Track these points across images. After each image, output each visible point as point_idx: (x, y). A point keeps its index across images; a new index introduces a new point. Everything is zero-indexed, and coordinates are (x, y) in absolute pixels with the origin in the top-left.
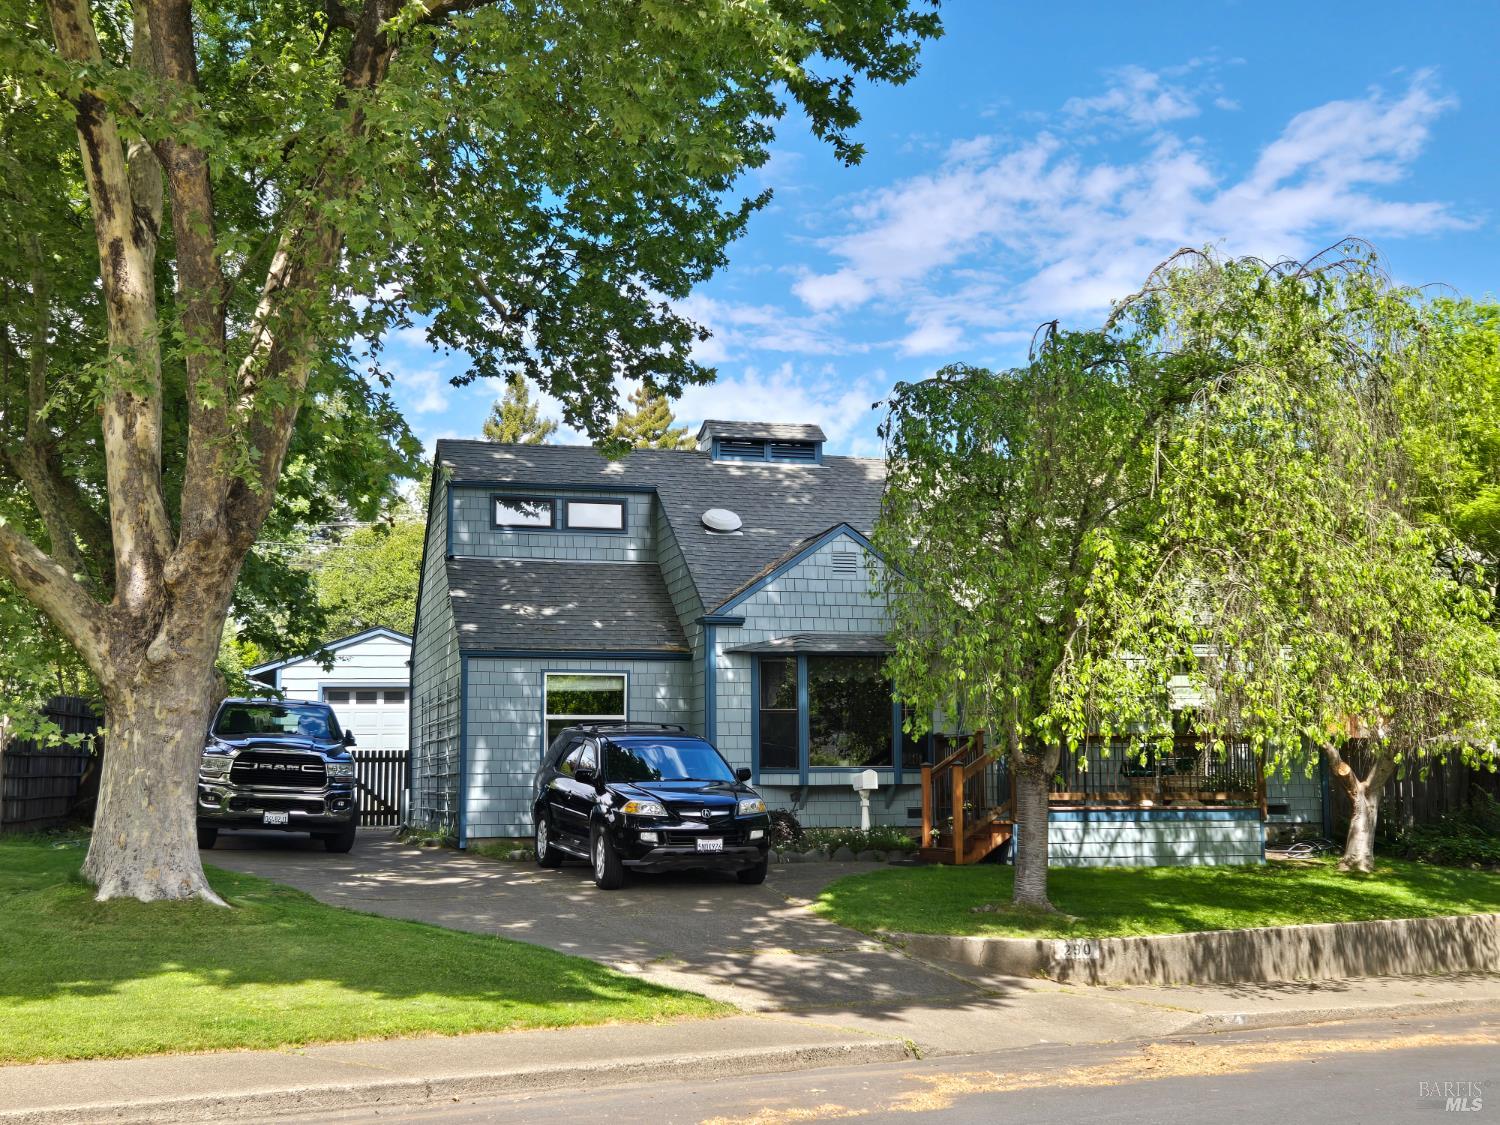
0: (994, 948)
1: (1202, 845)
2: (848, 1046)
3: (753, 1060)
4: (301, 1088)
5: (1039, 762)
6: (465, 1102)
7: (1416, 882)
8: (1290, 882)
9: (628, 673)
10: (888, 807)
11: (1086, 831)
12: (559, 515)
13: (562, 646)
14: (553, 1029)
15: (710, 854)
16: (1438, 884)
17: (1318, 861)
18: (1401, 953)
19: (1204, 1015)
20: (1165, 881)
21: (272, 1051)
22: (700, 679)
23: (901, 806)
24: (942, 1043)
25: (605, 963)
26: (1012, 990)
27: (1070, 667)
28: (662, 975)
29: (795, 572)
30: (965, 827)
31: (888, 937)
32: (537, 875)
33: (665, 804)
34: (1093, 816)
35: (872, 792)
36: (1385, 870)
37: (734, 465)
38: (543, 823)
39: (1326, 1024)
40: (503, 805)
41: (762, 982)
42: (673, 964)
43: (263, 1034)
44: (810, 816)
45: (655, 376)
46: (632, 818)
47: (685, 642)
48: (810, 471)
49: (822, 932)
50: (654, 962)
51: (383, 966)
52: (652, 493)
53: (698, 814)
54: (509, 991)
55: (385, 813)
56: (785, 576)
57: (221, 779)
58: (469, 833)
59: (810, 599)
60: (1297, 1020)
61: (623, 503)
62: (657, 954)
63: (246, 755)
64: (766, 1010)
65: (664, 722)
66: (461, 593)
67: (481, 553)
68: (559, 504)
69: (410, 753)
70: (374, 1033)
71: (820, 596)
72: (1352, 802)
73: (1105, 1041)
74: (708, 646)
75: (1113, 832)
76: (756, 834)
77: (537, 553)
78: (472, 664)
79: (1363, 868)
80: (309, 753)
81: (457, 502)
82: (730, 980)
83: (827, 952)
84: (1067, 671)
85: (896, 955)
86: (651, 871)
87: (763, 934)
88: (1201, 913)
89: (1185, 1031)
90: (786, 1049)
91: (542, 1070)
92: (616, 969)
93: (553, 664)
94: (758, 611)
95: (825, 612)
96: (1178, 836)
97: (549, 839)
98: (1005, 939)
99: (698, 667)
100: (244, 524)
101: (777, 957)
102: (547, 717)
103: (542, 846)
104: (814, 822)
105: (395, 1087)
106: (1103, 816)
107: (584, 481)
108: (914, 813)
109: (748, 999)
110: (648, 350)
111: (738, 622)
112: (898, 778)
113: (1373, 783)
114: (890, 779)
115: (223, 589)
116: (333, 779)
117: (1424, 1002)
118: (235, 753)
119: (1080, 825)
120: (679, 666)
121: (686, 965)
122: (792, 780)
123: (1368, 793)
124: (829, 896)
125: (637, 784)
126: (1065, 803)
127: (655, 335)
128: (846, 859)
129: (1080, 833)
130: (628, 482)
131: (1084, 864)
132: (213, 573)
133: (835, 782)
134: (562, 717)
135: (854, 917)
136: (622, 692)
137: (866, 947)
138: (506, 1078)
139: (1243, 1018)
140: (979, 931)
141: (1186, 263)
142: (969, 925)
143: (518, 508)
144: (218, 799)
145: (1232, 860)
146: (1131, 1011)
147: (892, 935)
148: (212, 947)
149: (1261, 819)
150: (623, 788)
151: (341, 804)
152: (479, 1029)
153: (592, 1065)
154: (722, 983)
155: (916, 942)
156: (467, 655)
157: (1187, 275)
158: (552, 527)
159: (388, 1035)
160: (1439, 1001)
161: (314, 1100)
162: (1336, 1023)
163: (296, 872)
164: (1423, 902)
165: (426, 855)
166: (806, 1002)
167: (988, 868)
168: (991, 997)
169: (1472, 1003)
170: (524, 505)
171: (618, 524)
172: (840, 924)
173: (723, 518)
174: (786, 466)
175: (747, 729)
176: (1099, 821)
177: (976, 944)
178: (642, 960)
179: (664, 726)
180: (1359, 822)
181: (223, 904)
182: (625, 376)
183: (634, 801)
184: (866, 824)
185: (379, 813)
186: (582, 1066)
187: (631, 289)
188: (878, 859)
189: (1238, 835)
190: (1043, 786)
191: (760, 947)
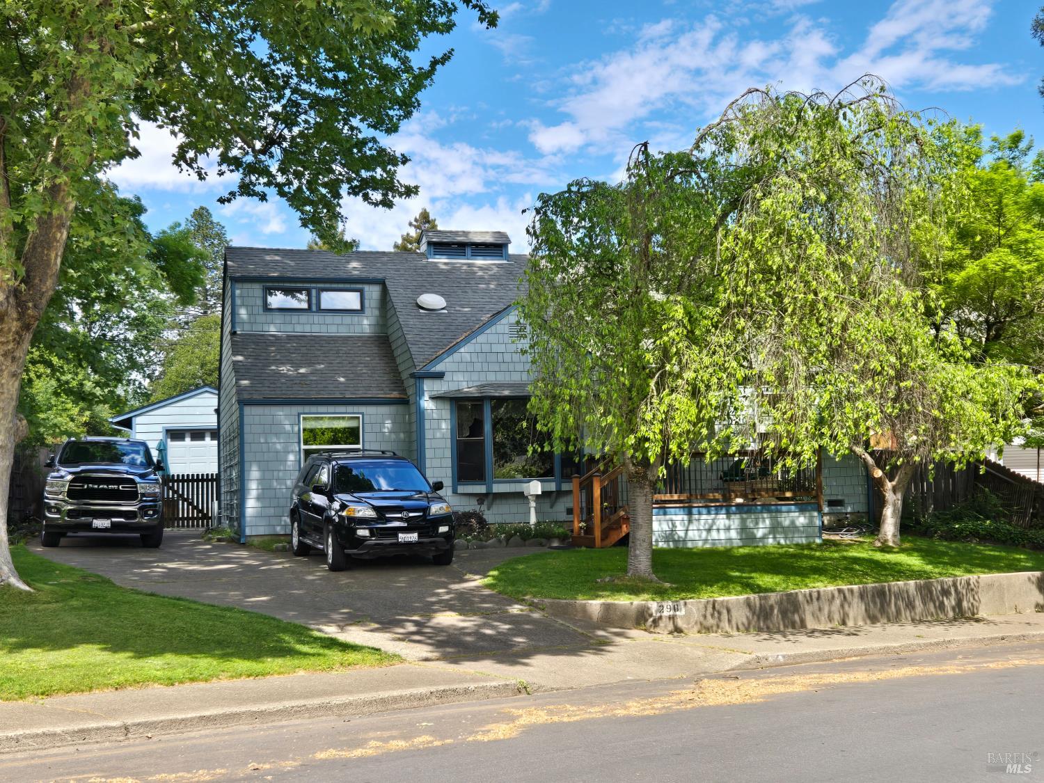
0: (607, 608)
1: (775, 529)
2: (472, 686)
3: (395, 700)
4: (20, 732)
5: (645, 472)
6: (155, 739)
7: (927, 555)
8: (836, 555)
9: (363, 414)
10: (552, 507)
11: (690, 521)
12: (314, 301)
13: (314, 396)
14: (251, 678)
15: (408, 544)
16: (944, 554)
17: (861, 539)
18: (910, 605)
19: (753, 656)
20: (745, 557)
21: (20, 702)
22: (414, 418)
23: (562, 505)
24: (548, 682)
25: (312, 627)
26: (618, 639)
27: (653, 400)
28: (355, 635)
29: (481, 338)
30: (602, 521)
31: (533, 602)
32: (287, 562)
33: (375, 508)
34: (695, 511)
35: (537, 496)
36: (907, 545)
37: (441, 261)
38: (296, 524)
39: (847, 660)
40: (272, 511)
41: (430, 638)
42: (366, 625)
43: (17, 688)
44: (493, 515)
45: (370, 192)
46: (351, 519)
47: (404, 391)
48: (498, 266)
49: (484, 599)
50: (351, 625)
51: (136, 633)
52: (382, 283)
53: (400, 515)
54: (229, 650)
55: (202, 519)
56: (474, 341)
57: (61, 497)
58: (248, 532)
59: (493, 358)
60: (825, 658)
61: (361, 292)
62: (355, 619)
63: (78, 478)
64: (427, 660)
65: (382, 449)
66: (240, 358)
67: (257, 329)
68: (314, 292)
69: (218, 475)
70: (107, 686)
71: (501, 355)
72: (884, 496)
73: (677, 677)
74: (420, 393)
75: (710, 521)
76: (443, 529)
77: (299, 328)
78: (247, 410)
79: (891, 544)
80: (126, 476)
81: (238, 292)
82: (407, 637)
83: (486, 614)
84: (651, 403)
85: (536, 615)
86: (367, 557)
87: (440, 602)
88: (765, 580)
89: (739, 667)
90: (423, 690)
91: (221, 712)
92: (320, 630)
93: (307, 409)
94: (454, 367)
95: (504, 367)
96: (757, 523)
97: (300, 535)
98: (616, 602)
99: (413, 409)
100: (30, 304)
101: (447, 619)
102: (303, 447)
103: (295, 541)
104: (499, 519)
105: (98, 729)
106: (704, 511)
107: (332, 276)
108: (570, 511)
109: (415, 652)
110: (364, 174)
111: (440, 376)
112: (558, 486)
113: (898, 483)
114: (552, 487)
115: (17, 354)
116: (143, 495)
117: (921, 641)
118: (70, 477)
119: (686, 517)
120: (400, 408)
121: (377, 626)
122: (481, 489)
123: (894, 490)
124: (495, 573)
125: (355, 495)
126: (675, 502)
127: (370, 163)
128: (517, 545)
129: (686, 522)
130: (364, 275)
131: (690, 545)
132: (8, 342)
133: (513, 490)
134: (314, 447)
135: (510, 589)
136: (358, 428)
137: (515, 609)
138: (192, 719)
139: (784, 656)
140: (597, 596)
141: (755, 100)
142: (592, 593)
143: (294, 297)
144: (59, 511)
145: (797, 540)
146: (701, 654)
147: (536, 601)
148: (10, 621)
149: (819, 510)
150: (346, 497)
151: (151, 512)
152: (192, 680)
153: (263, 707)
154: (399, 639)
155: (552, 605)
156: (243, 403)
157: (756, 109)
158: (309, 309)
159: (119, 687)
160: (933, 641)
161: (30, 741)
162: (854, 658)
163: (109, 565)
164: (929, 568)
165: (215, 548)
166: (459, 652)
167: (618, 549)
168: (599, 646)
169: (958, 641)
170: (298, 295)
171: (357, 306)
172: (500, 593)
173: (433, 300)
174: (480, 262)
175: (448, 453)
176: (700, 514)
177: (595, 605)
178: (341, 624)
179: (383, 452)
180: (888, 512)
181: (27, 588)
182: (349, 193)
183: (352, 506)
184: (533, 519)
185: (198, 519)
186: (255, 708)
187: (352, 128)
188: (541, 545)
189: (801, 520)
190: (647, 489)
191: (436, 611)
